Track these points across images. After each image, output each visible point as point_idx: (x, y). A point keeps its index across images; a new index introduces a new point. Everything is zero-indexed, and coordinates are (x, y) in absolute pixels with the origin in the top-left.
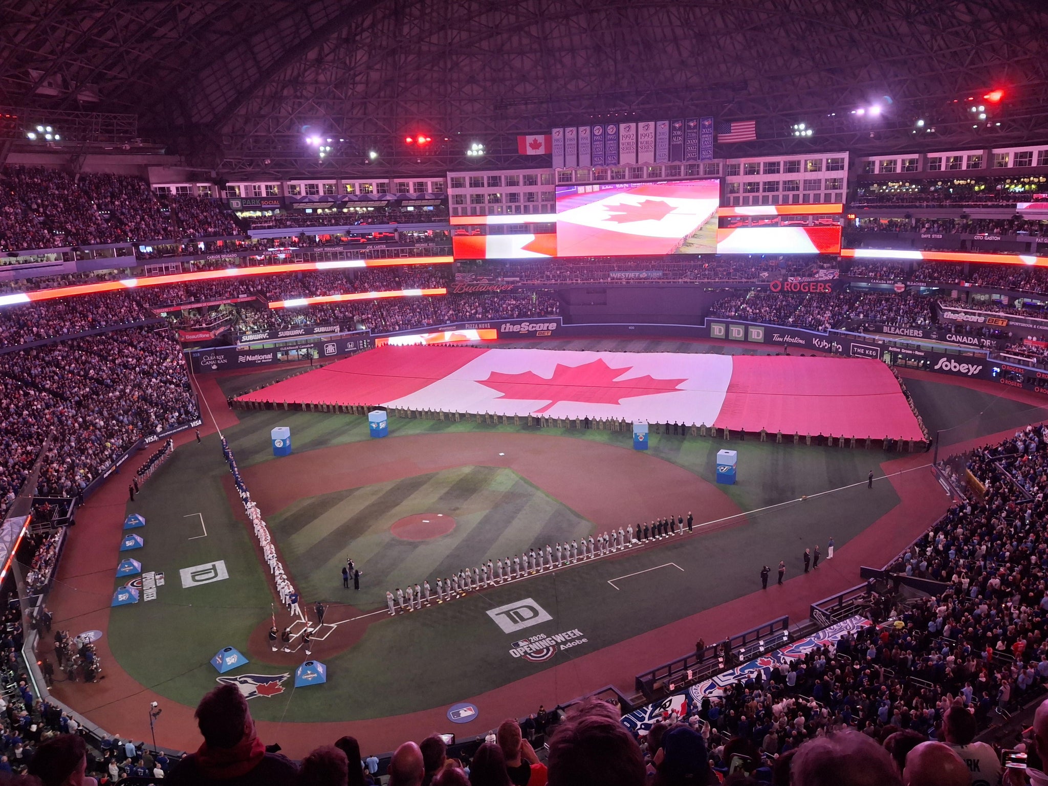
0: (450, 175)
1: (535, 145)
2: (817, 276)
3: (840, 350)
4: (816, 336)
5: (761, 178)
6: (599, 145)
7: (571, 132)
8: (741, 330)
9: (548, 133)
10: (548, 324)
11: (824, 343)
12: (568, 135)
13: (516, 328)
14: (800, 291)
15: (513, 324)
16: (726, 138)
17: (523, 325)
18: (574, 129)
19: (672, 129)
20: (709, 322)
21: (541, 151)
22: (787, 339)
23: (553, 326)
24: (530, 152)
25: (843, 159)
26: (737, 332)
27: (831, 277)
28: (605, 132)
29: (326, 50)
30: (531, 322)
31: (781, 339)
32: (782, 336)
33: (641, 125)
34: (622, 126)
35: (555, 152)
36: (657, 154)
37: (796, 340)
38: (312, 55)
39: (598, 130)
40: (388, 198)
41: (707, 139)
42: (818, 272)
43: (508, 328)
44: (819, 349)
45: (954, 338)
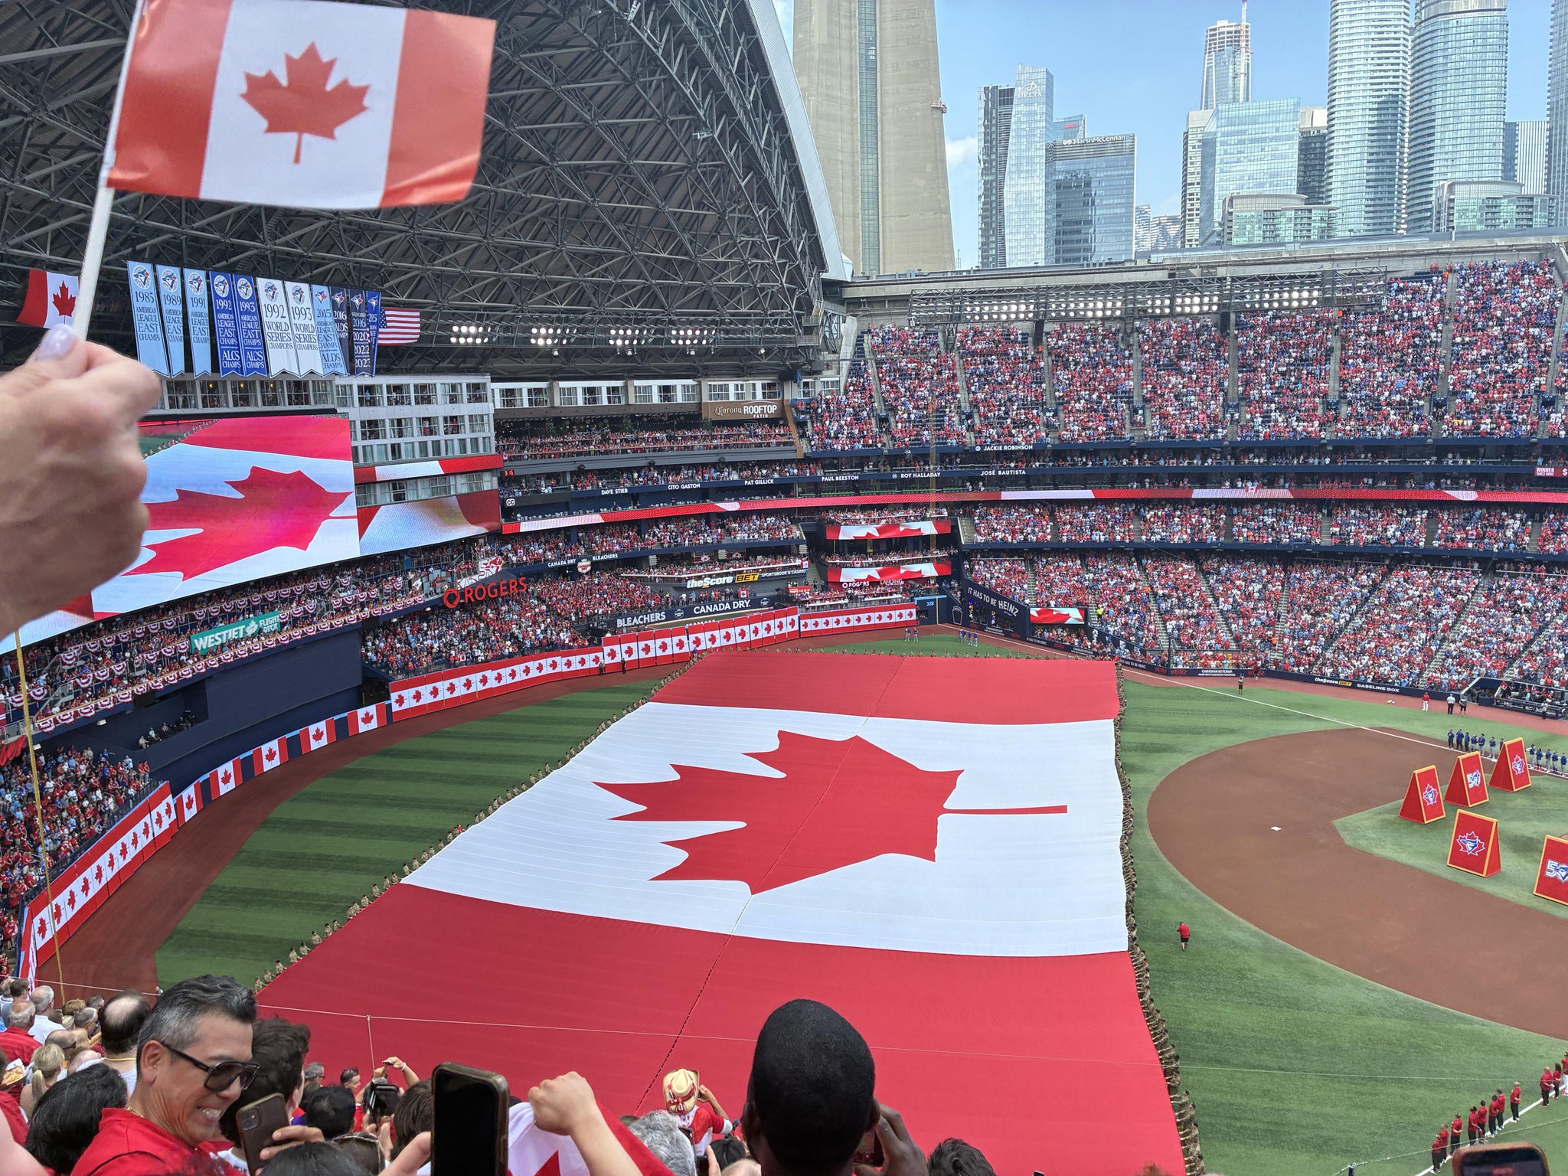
6: (227, 322)
14: (487, 598)
18: (175, 271)
28: (233, 296)
33: (290, 286)
35: (141, 326)
36: (326, 353)
45: (703, 610)
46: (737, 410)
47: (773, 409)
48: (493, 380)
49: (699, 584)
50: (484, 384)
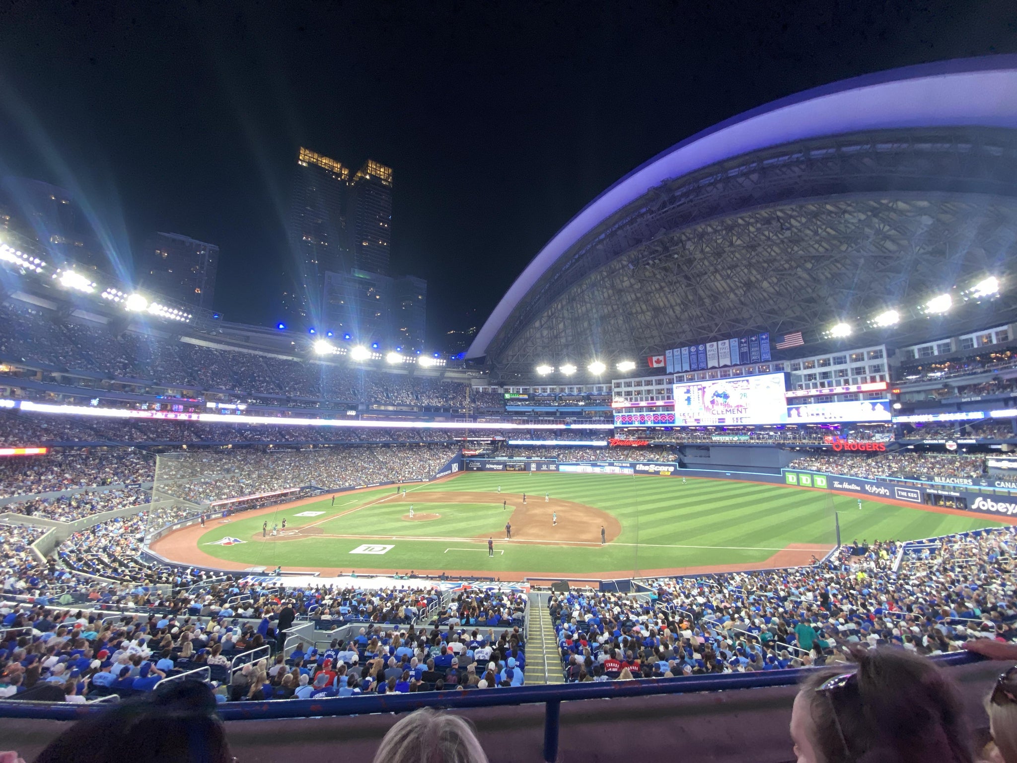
0: (613, 381)
1: (658, 362)
2: (874, 439)
3: (888, 494)
4: (868, 483)
5: (817, 370)
6: (694, 357)
7: (677, 352)
8: (809, 478)
9: (664, 355)
10: (667, 467)
11: (874, 488)
12: (675, 353)
13: (646, 468)
14: (858, 450)
15: (644, 465)
16: (780, 346)
17: (651, 466)
18: (679, 349)
19: (740, 343)
20: (784, 472)
21: (662, 365)
22: (846, 485)
23: (672, 469)
24: (655, 365)
25: (881, 351)
26: (805, 480)
27: (887, 440)
28: (697, 351)
29: (543, 322)
30: (656, 465)
31: (840, 486)
32: (841, 483)
33: (720, 343)
34: (708, 345)
35: (668, 362)
36: (733, 358)
37: (854, 487)
38: (537, 324)
39: (693, 349)
40: (582, 394)
41: (766, 346)
42: (874, 436)
43: (640, 467)
44: (871, 494)
45: (1003, 484)
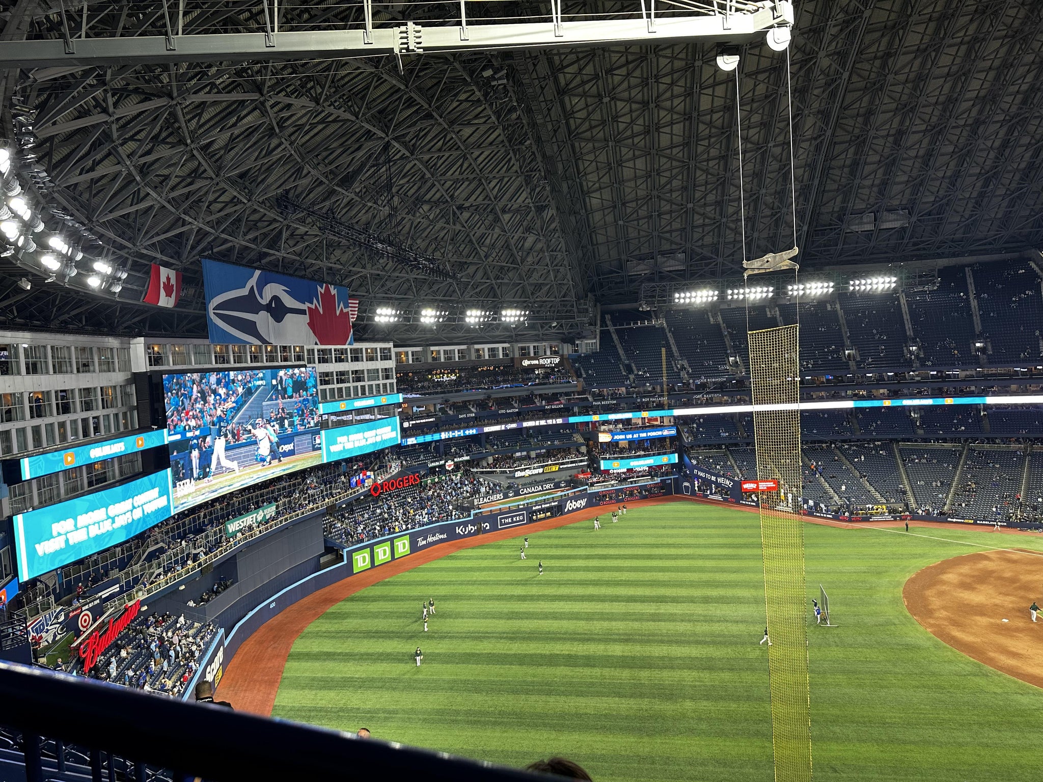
1: (168, 289)
3: (488, 528)
4: (459, 524)
5: (334, 367)
8: (387, 548)
11: (470, 528)
20: (350, 554)
26: (382, 554)
31: (424, 542)
32: (425, 539)
37: (437, 537)
44: (465, 536)
45: (525, 491)
46: (536, 362)
47: (557, 360)
48: (395, 346)
49: (522, 474)
50: (390, 349)
